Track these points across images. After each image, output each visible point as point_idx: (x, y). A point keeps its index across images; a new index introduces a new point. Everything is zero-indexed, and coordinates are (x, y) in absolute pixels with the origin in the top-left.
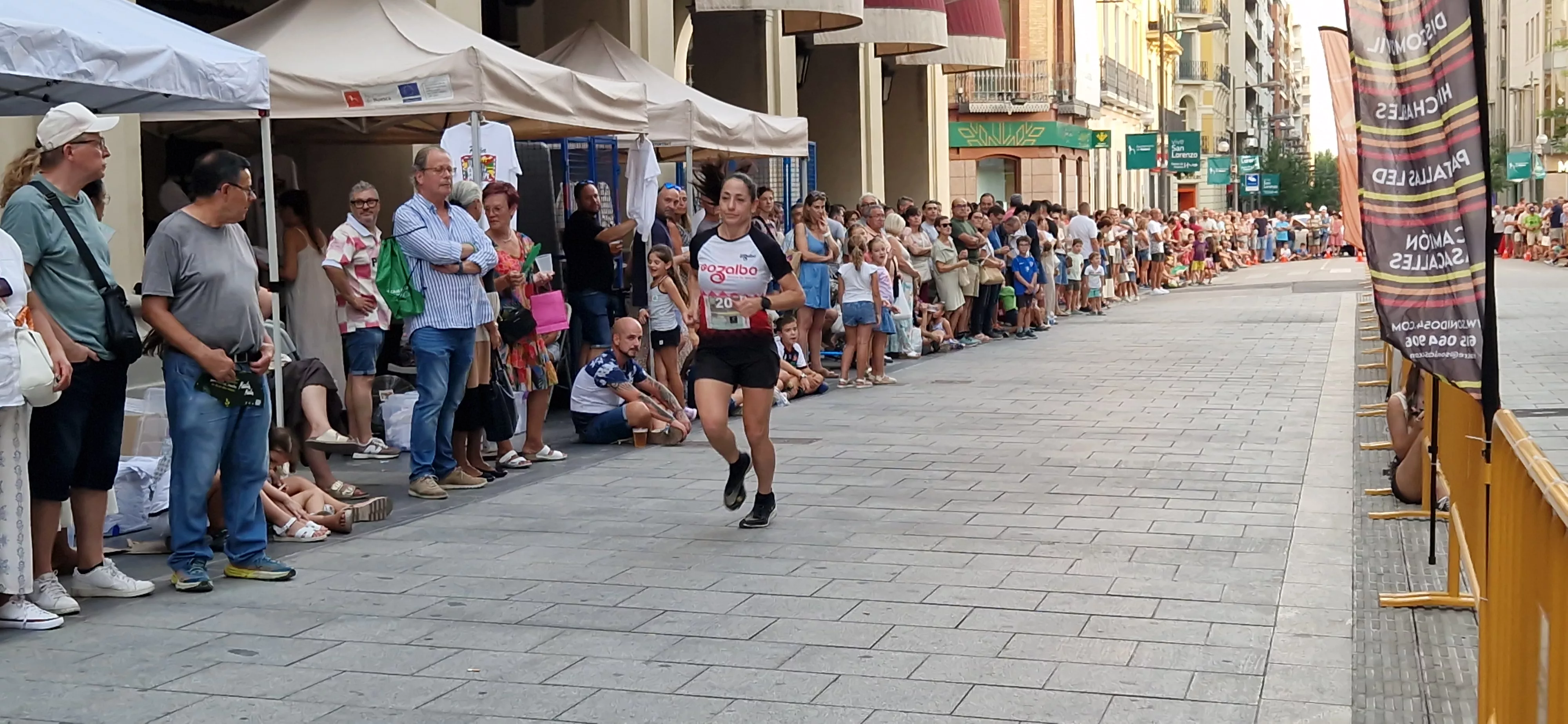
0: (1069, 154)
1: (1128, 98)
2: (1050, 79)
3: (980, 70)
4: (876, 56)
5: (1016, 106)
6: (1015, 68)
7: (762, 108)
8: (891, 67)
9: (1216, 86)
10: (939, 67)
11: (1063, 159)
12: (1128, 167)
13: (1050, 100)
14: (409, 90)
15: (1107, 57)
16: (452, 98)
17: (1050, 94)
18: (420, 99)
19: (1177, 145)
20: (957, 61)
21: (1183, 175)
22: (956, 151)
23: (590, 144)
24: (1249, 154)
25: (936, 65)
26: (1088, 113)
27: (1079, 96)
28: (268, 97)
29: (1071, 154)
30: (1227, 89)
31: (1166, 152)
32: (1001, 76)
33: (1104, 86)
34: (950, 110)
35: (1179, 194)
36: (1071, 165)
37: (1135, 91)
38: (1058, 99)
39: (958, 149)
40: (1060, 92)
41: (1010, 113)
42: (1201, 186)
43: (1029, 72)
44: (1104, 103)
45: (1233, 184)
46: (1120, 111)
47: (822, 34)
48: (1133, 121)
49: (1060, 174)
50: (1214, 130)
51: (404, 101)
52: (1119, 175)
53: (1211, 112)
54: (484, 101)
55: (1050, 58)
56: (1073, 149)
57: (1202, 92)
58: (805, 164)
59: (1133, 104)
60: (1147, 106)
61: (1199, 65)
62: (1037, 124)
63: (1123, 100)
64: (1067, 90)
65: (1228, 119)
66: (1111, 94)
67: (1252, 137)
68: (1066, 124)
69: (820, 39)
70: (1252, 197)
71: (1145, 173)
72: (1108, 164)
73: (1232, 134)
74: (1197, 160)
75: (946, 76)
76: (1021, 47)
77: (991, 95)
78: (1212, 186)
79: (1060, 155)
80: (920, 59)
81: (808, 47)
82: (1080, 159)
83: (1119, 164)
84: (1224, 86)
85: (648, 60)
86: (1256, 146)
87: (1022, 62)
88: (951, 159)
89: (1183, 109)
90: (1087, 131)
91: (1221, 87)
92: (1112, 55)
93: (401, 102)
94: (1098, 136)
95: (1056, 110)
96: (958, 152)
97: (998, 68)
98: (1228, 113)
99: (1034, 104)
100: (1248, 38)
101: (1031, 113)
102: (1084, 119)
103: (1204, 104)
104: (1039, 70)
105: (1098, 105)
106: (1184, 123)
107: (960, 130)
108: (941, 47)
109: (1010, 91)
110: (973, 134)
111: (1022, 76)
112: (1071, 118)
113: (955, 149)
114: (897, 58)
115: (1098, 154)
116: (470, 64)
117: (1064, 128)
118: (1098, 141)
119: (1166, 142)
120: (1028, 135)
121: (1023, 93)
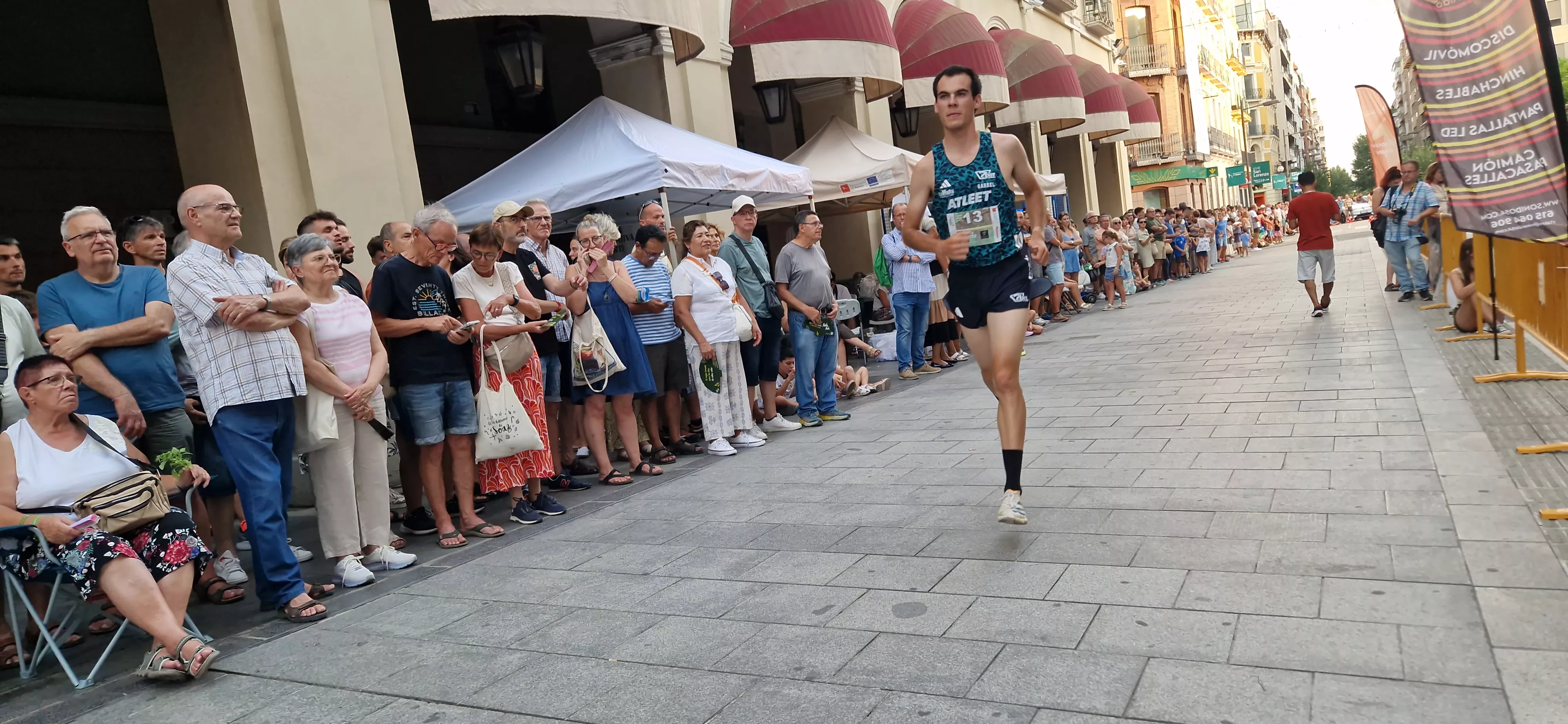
0: (1195, 182)
1: (1224, 149)
2: (1182, 144)
3: (1144, 142)
4: (1089, 140)
5: (1163, 160)
6: (1163, 138)
8: (1097, 146)
9: (1271, 137)
11: (1191, 185)
12: (1227, 186)
13: (1185, 154)
15: (1211, 127)
16: (894, 181)
17: (1183, 151)
22: (1134, 187)
25: (1121, 141)
26: (1204, 159)
27: (1199, 149)
30: (1278, 138)
32: (1156, 144)
33: (1211, 143)
34: (1129, 166)
36: (1196, 188)
37: (1229, 144)
38: (1187, 153)
39: (1135, 185)
40: (1188, 149)
41: (1160, 164)
43: (1170, 140)
44: (1212, 152)
46: (1220, 156)
47: (1060, 131)
48: (1229, 161)
49: (1191, 193)
53: (1270, 151)
55: (1180, 131)
56: (1197, 179)
57: (1264, 141)
59: (1228, 151)
60: (1235, 152)
61: (1260, 127)
62: (1176, 168)
63: (1221, 150)
64: (1191, 148)
66: (1215, 147)
68: (1192, 166)
69: (1060, 134)
72: (1217, 185)
75: (1125, 146)
76: (1165, 127)
77: (1148, 156)
79: (1190, 182)
80: (1114, 138)
82: (1201, 184)
83: (1223, 184)
84: (1276, 136)
87: (1166, 135)
88: (1130, 189)
89: (1253, 152)
90: (1203, 167)
91: (1274, 137)
92: (1213, 126)
93: (868, 187)
94: (1212, 170)
95: (1186, 159)
98: (1280, 151)
99: (1174, 157)
100: (1287, 108)
101: (1172, 162)
102: (1202, 162)
103: (1265, 147)
104: (1174, 139)
105: (1209, 154)
106: (1255, 159)
107: (1135, 175)
108: (1124, 131)
109: (1160, 152)
110: (1141, 178)
111: (1166, 142)
112: (1194, 162)
114: (1100, 140)
115: (1210, 180)
117: (1191, 168)
118: (1211, 173)
119: (1247, 169)
120: (1171, 174)
121: (1166, 152)
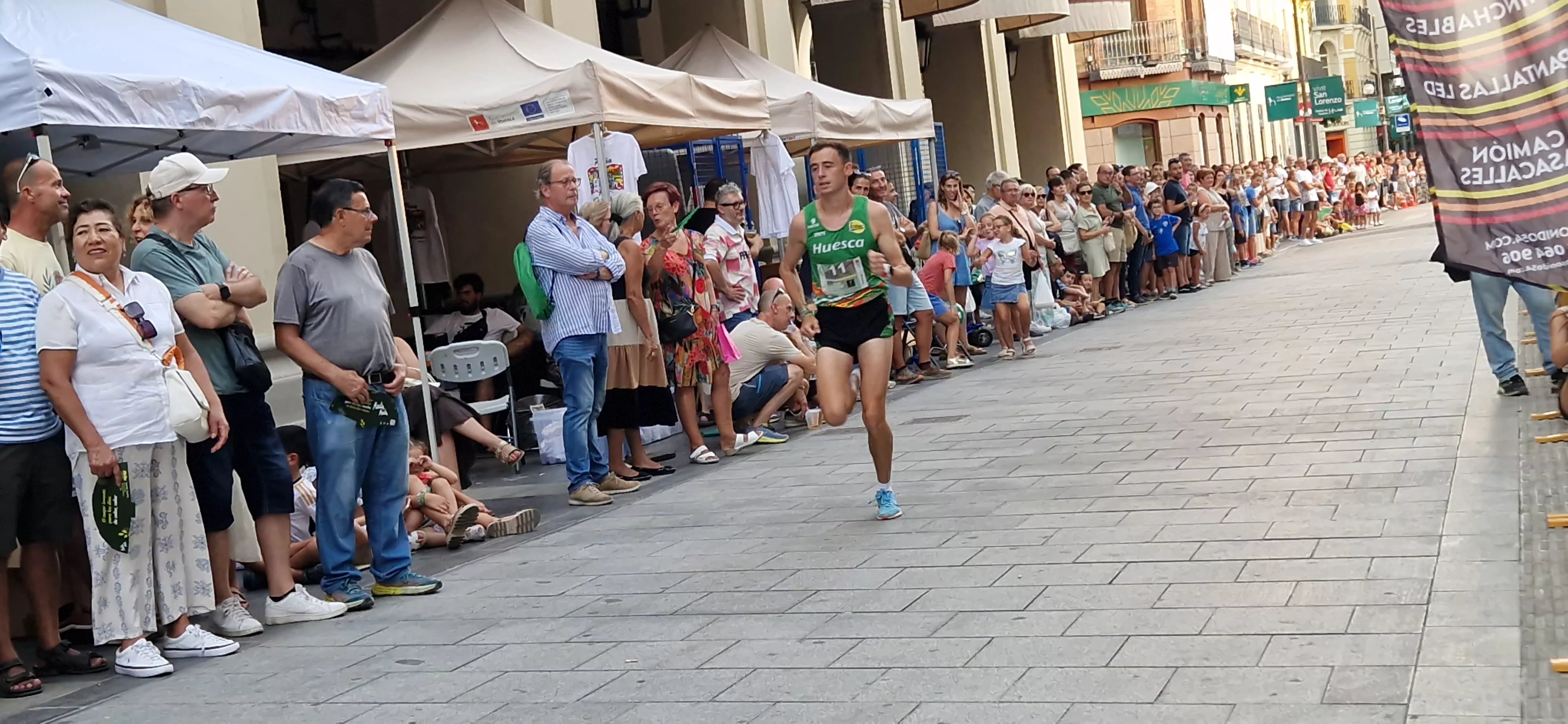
0: (1208, 112)
1: (1264, 50)
2: (1181, 38)
3: (1108, 35)
4: (998, 31)
5: (1148, 68)
6: (1145, 31)
7: (886, 93)
8: (1015, 42)
9: (1355, 29)
10: (1064, 37)
11: (1202, 117)
12: (1271, 118)
13: (1183, 59)
14: (531, 108)
15: (1237, 10)
16: (573, 112)
17: (1183, 53)
18: (542, 116)
19: (1319, 92)
20: (1082, 29)
21: (1329, 122)
22: (1090, 119)
23: (714, 145)
24: (1397, 94)
25: (1061, 35)
26: (1223, 68)
27: (1212, 52)
28: (393, 127)
29: (1210, 111)
30: (1367, 30)
31: (1309, 100)
32: (1130, 40)
33: (1237, 40)
34: (1079, 79)
35: (1328, 142)
36: (1210, 123)
37: (1271, 41)
38: (1191, 57)
39: (1092, 117)
40: (1192, 50)
41: (1142, 76)
42: (1349, 132)
43: (1158, 34)
44: (1239, 56)
45: (1382, 126)
46: (1257, 63)
47: (940, 14)
48: (1271, 73)
49: (1200, 133)
50: (1358, 74)
51: (528, 120)
52: (1262, 128)
53: (1353, 55)
54: (605, 112)
55: (1179, 16)
56: (1212, 106)
57: (1342, 37)
58: (933, 144)
59: (1270, 55)
60: (1284, 56)
61: (1336, 9)
62: (1170, 85)
63: (1259, 51)
64: (1200, 47)
65: (1372, 62)
66: (1245, 47)
67: (1397, 76)
68: (1202, 82)
69: (939, 20)
70: (1404, 138)
71: (1289, 123)
72: (1250, 118)
73: (1376, 76)
74: (1342, 105)
75: (1073, 44)
76: (1148, 9)
77: (1121, 60)
78: (1360, 130)
79: (1198, 113)
80: (1044, 30)
81: (928, 29)
82: (1219, 116)
83: (1261, 117)
84: (1364, 28)
85: (767, 58)
86: (1403, 85)
87: (1150, 24)
88: (1085, 129)
89: (1323, 56)
90: (1224, 86)
91: (1361, 29)
92: (1241, 8)
93: (525, 121)
94: (1236, 91)
95: (1190, 69)
96: (1093, 121)
97: (1125, 31)
98: (1371, 56)
99: (1166, 65)
101: (1164, 74)
102: (1220, 74)
103: (1345, 48)
104: (1169, 29)
105: (1233, 60)
106: (1327, 69)
107: (1092, 98)
108: (1063, 16)
109: (1140, 54)
110: (1105, 102)
111: (1152, 37)
112: (1206, 75)
113: (1089, 118)
114: (1020, 31)
115: (1238, 108)
116: (588, 77)
117: (1200, 87)
118: (1237, 96)
119: (1308, 90)
120: (1163, 97)
121: (1154, 55)
